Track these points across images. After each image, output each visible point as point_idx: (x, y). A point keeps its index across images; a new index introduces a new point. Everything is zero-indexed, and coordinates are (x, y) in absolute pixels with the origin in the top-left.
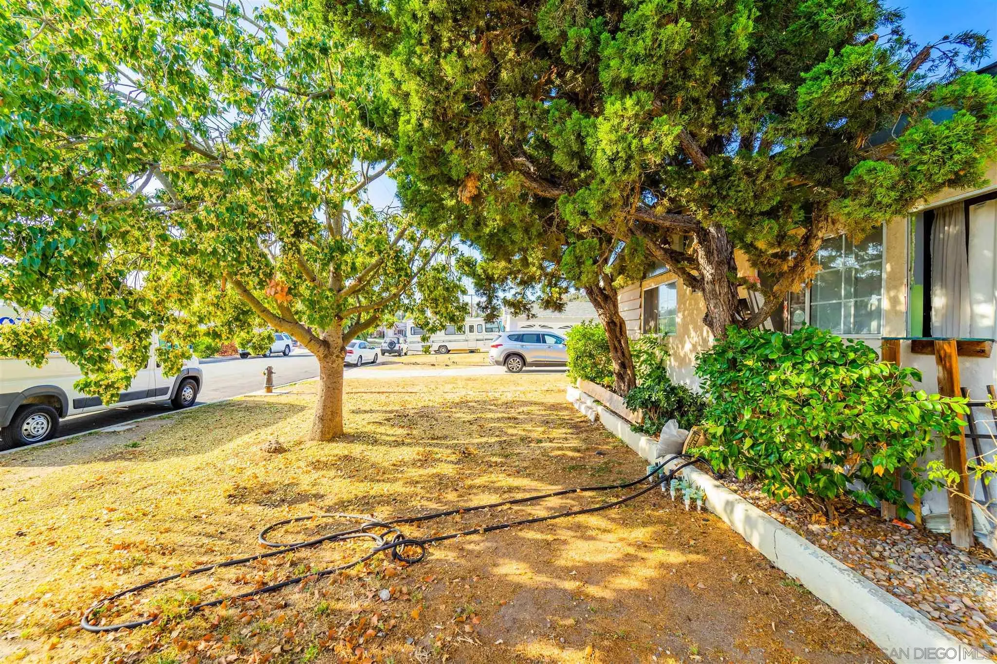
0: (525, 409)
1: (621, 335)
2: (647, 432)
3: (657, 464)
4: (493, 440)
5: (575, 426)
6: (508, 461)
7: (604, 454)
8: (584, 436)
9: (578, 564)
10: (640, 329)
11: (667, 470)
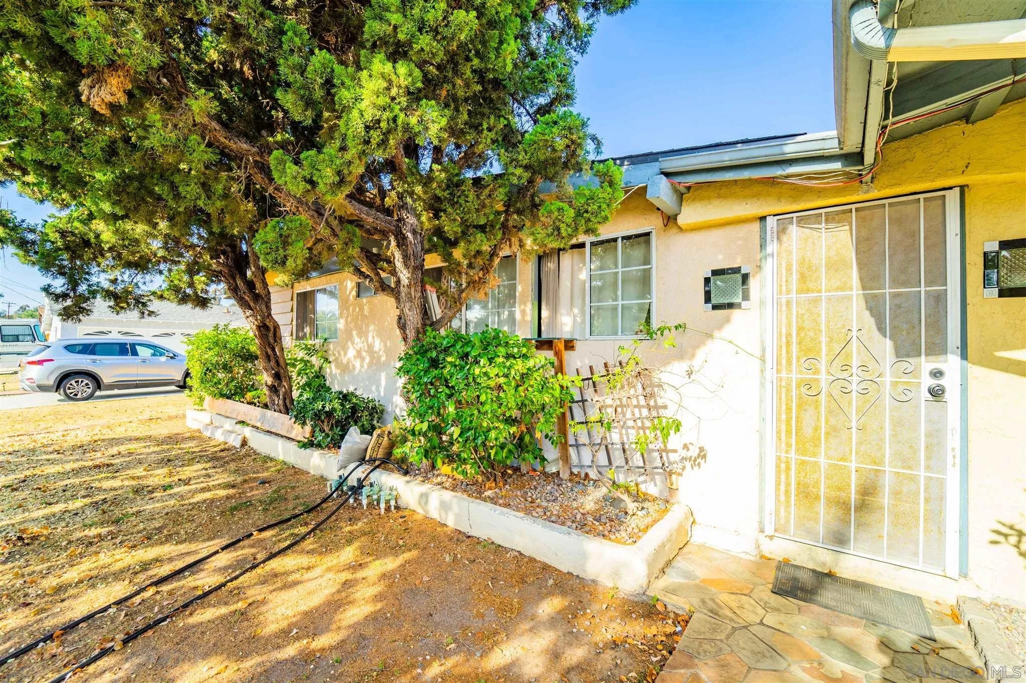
0: (122, 448)
1: (275, 341)
2: (319, 446)
3: (340, 477)
4: (79, 503)
5: (214, 458)
6: (123, 527)
7: (269, 482)
8: (232, 466)
9: (294, 620)
10: (292, 335)
11: (352, 481)
